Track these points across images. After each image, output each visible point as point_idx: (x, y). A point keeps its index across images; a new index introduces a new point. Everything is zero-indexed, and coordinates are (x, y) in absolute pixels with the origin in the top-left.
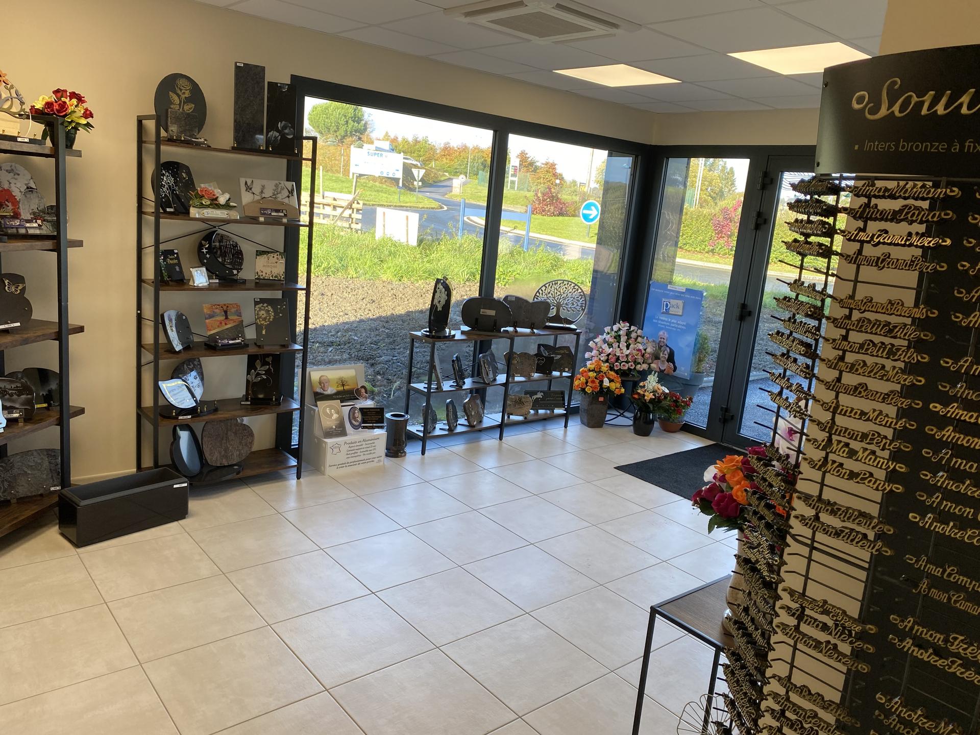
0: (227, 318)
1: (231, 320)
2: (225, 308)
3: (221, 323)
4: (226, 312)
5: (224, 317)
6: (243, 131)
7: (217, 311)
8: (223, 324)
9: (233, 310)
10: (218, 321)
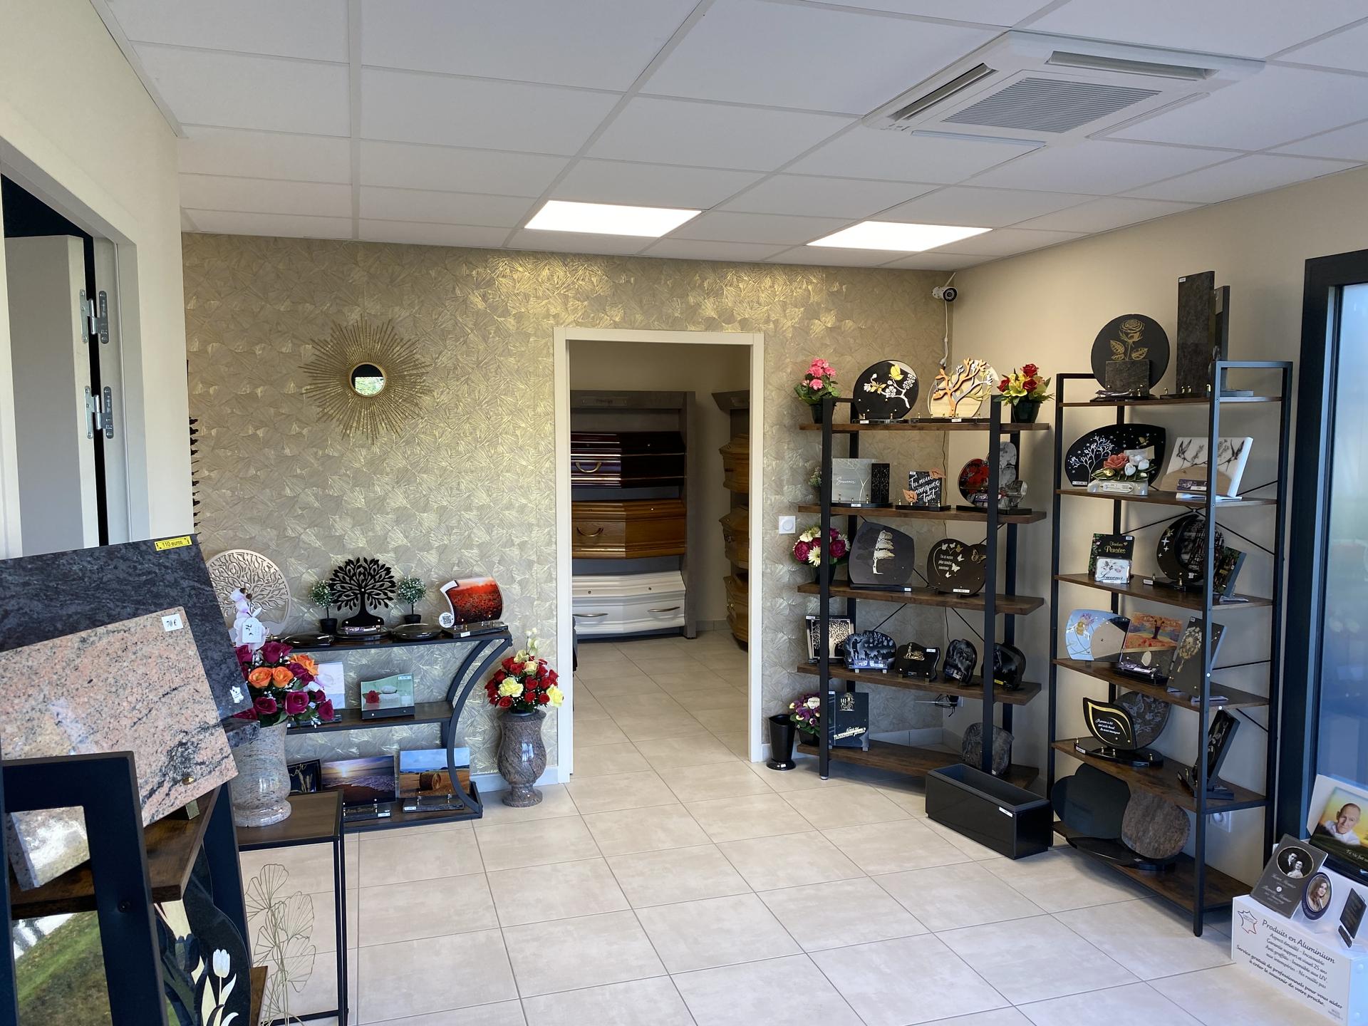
0: (1155, 637)
1: (1160, 642)
2: (1159, 623)
3: (1145, 642)
4: (1157, 629)
5: (1152, 636)
6: (1184, 371)
7: (1147, 625)
8: (1147, 644)
9: (1169, 629)
10: (1143, 638)
